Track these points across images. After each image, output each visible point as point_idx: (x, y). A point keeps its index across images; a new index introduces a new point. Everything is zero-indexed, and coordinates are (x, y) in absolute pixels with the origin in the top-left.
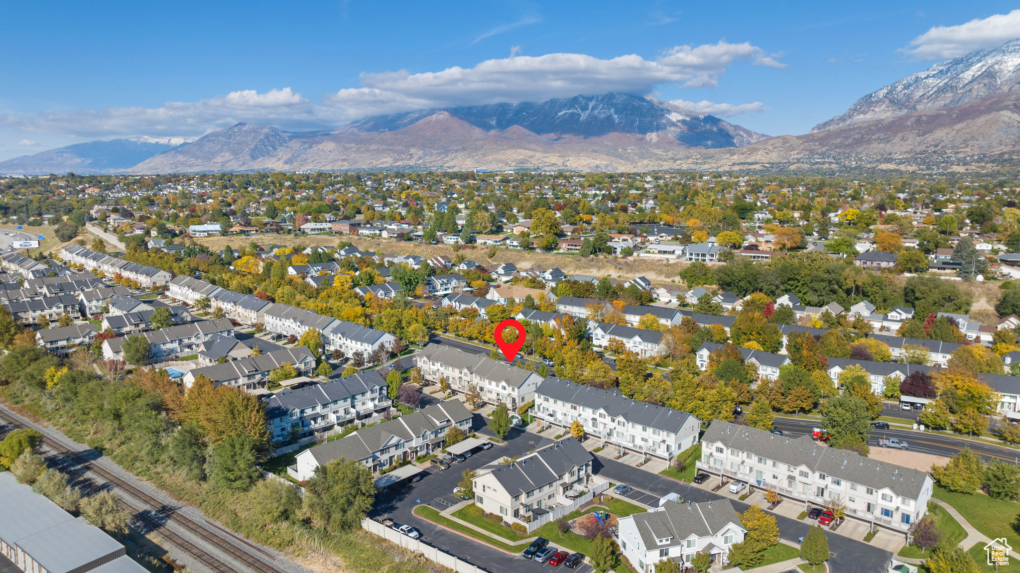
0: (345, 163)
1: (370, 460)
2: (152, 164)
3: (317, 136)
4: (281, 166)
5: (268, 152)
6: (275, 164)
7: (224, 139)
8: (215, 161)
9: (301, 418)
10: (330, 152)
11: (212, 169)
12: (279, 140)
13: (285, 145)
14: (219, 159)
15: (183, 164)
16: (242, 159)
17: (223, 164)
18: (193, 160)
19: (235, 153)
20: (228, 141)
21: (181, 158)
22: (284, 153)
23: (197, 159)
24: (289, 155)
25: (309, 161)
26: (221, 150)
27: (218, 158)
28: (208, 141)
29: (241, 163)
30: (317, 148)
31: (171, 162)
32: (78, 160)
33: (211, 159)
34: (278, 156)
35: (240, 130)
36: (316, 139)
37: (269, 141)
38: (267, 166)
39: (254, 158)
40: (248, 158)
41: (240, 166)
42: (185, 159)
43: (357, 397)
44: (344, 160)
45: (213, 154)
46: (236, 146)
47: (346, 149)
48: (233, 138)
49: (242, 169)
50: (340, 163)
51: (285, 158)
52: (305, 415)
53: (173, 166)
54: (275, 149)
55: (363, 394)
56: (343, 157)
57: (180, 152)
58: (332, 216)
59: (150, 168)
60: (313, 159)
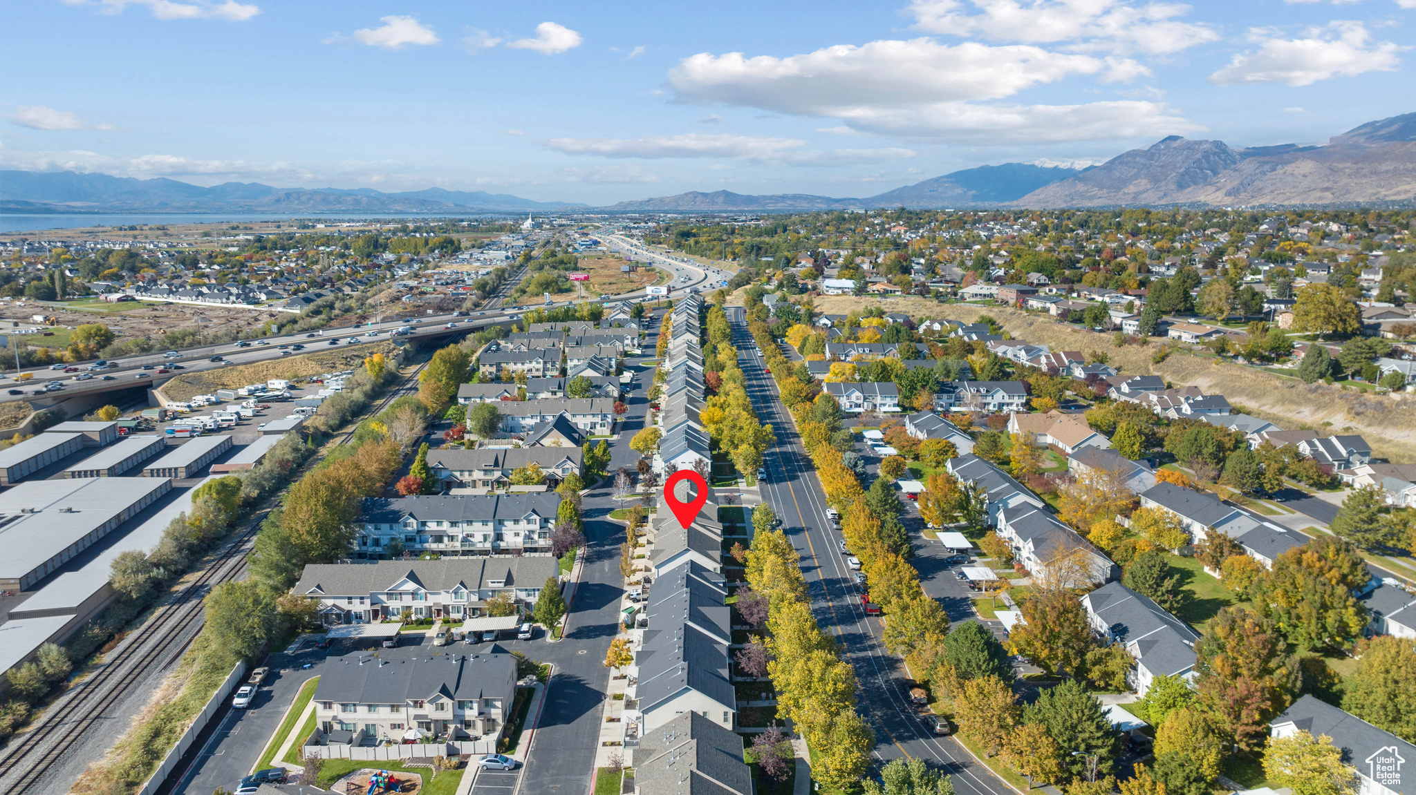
0: (1328, 195)
1: (368, 602)
2: (1043, 196)
3: (1288, 152)
4: (1219, 200)
5: (1205, 178)
6: (1212, 197)
7: (1143, 161)
8: (1126, 191)
9: (419, 532)
10: (1305, 176)
11: (1119, 203)
12: (1225, 161)
13: (1233, 166)
14: (1131, 189)
15: (1082, 196)
16: (1163, 188)
17: (1136, 195)
18: (1095, 191)
19: (1155, 180)
20: (1148, 162)
21: (1081, 187)
22: (1227, 180)
23: (1102, 189)
24: (1236, 183)
25: (1266, 191)
26: (1136, 176)
27: (1131, 187)
28: (1120, 163)
29: (1162, 194)
30: (1281, 172)
31: (1067, 193)
32: (960, 191)
33: (1120, 189)
34: (1219, 185)
35: (1168, 147)
36: (1286, 156)
37: (1208, 162)
38: (1198, 199)
39: (1181, 186)
40: (1173, 187)
41: (1160, 199)
42: (1086, 188)
43: (506, 523)
44: (1327, 189)
45: (1125, 182)
46: (1159, 169)
47: (1333, 171)
48: (1156, 158)
49: (1163, 202)
50: (1318, 194)
51: (1229, 186)
52: (427, 529)
53: (1068, 199)
54: (1215, 173)
55: (516, 521)
56: (1326, 185)
57: (1080, 179)
58: (1044, 277)
59: (1039, 201)
60: (1273, 188)
